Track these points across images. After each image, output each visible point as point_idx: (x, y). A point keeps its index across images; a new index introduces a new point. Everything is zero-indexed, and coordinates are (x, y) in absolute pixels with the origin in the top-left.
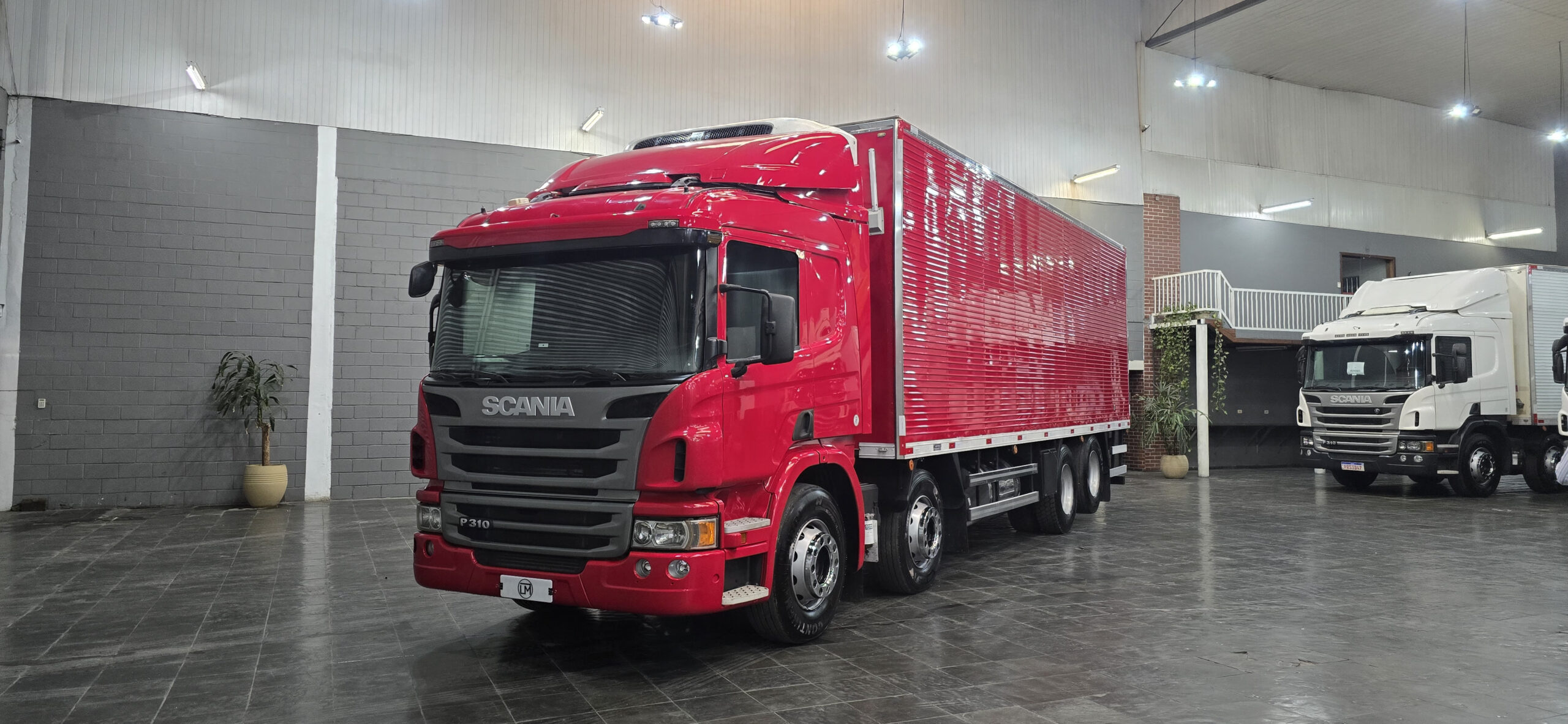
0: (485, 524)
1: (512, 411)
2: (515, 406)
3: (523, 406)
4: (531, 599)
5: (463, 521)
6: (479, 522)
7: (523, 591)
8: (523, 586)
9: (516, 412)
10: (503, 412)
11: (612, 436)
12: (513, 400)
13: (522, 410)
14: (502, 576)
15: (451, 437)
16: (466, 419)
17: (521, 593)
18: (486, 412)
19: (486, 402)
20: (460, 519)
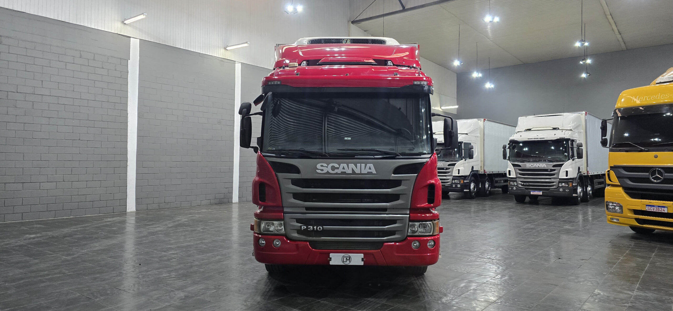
0: (320, 228)
1: (336, 171)
2: (338, 168)
3: (344, 168)
4: (351, 264)
5: (304, 227)
6: (315, 227)
7: (345, 260)
8: (345, 259)
9: (339, 171)
10: (331, 171)
11: (397, 183)
12: (336, 165)
13: (344, 171)
14: (331, 254)
15: (292, 184)
16: (304, 174)
17: (343, 262)
18: (318, 171)
19: (319, 166)
20: (301, 226)
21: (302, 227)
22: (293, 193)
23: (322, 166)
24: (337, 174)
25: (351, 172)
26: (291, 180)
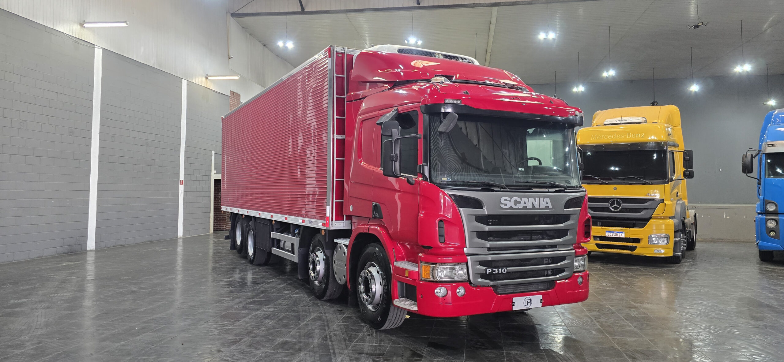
0: (504, 271)
1: (519, 206)
2: (520, 203)
3: (525, 203)
5: (489, 271)
6: (500, 270)
7: (526, 304)
9: (520, 206)
10: (514, 206)
11: (567, 217)
14: (514, 298)
15: (476, 221)
16: (488, 210)
18: (502, 206)
20: (486, 270)
21: (488, 270)
22: (476, 231)
23: (506, 200)
24: (519, 209)
25: (531, 207)
26: (474, 216)
